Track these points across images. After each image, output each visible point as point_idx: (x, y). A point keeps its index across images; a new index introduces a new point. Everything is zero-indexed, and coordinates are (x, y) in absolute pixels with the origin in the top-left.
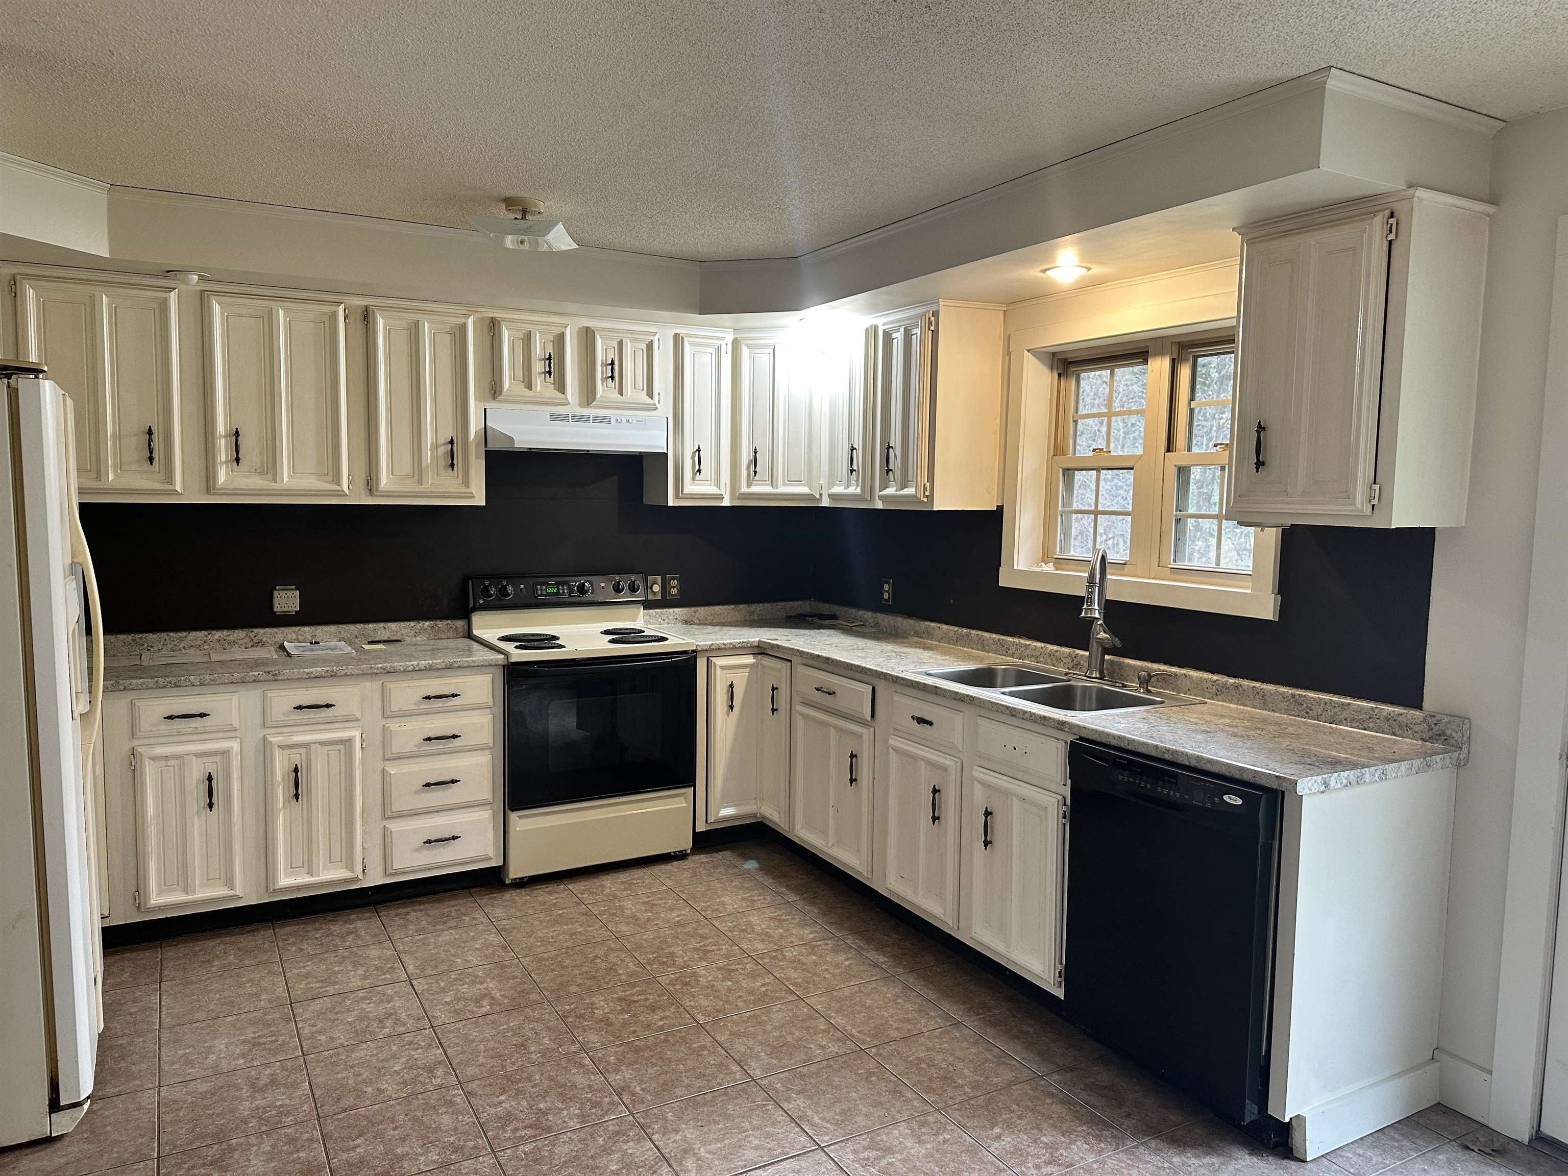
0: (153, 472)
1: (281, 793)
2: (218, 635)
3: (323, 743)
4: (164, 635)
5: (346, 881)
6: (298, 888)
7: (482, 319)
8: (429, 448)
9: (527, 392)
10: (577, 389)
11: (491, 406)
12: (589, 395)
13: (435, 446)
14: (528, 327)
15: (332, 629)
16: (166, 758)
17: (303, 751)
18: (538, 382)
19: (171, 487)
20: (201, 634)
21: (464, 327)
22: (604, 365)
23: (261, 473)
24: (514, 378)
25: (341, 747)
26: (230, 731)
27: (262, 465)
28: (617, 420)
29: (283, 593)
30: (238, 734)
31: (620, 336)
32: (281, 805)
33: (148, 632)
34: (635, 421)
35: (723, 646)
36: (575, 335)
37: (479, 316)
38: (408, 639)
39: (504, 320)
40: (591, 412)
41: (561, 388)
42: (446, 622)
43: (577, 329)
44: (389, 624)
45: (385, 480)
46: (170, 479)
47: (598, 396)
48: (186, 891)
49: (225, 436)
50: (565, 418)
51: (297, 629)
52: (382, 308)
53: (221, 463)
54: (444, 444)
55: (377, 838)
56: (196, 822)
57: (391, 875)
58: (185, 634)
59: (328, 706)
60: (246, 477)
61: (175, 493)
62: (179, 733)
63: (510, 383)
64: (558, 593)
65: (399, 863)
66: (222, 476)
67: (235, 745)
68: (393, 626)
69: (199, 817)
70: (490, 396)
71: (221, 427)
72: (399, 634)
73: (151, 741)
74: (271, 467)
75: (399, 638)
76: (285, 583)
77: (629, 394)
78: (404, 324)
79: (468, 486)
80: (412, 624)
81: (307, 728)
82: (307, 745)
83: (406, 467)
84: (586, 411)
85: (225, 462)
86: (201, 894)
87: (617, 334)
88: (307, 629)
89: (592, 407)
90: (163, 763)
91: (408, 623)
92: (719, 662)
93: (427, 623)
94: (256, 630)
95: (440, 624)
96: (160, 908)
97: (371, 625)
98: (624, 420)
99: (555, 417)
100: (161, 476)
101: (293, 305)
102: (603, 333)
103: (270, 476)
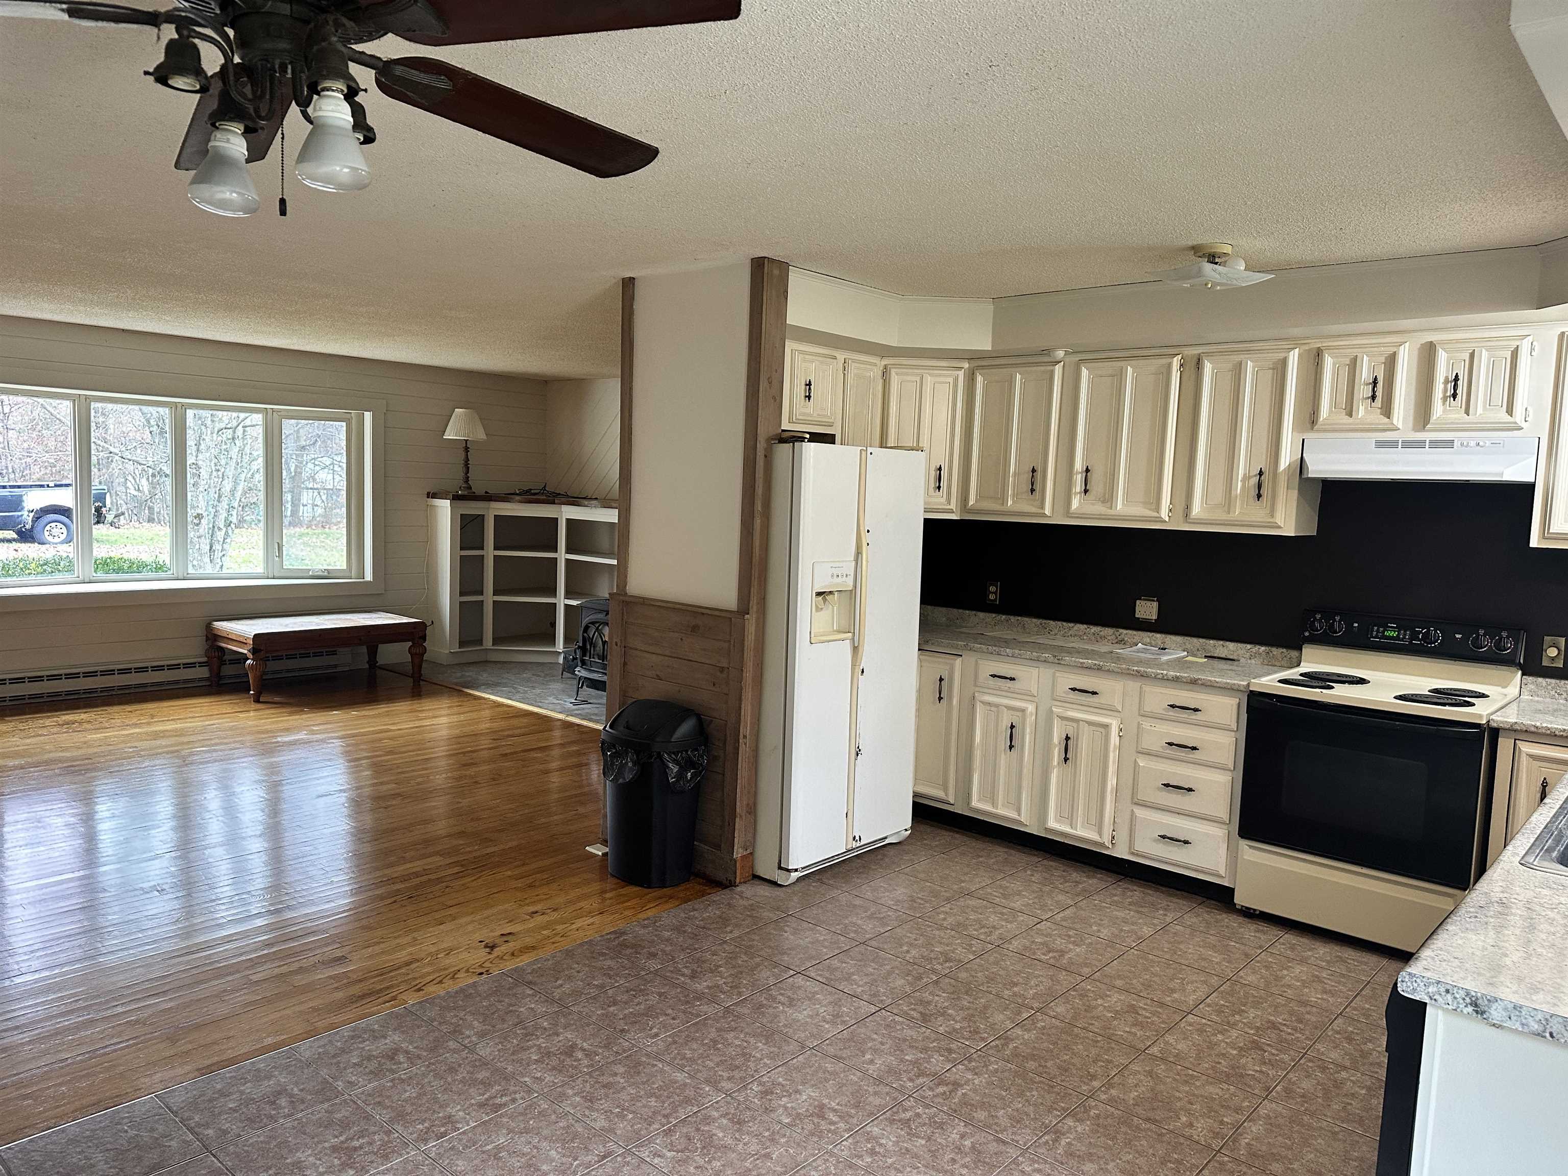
0: (1035, 500)
1: (1057, 754)
2: (1094, 629)
3: (1090, 723)
4: (1059, 623)
5: (1096, 843)
6: (1062, 834)
7: (1310, 350)
8: (1240, 478)
9: (1346, 419)
10: (1412, 412)
11: (1307, 436)
12: (1423, 415)
13: (1246, 478)
14: (1355, 352)
15: (1179, 639)
16: (989, 704)
17: (1075, 725)
18: (1362, 410)
19: (1041, 511)
20: (1083, 627)
21: (1284, 362)
22: (1446, 381)
23: (1103, 502)
24: (1335, 404)
25: (1102, 730)
26: (1028, 696)
27: (1105, 494)
28: (1462, 445)
29: (1143, 603)
30: (1036, 699)
31: (1472, 346)
32: (1055, 763)
33: (1050, 619)
34: (1488, 443)
35: (1533, 729)
36: (1416, 353)
37: (1307, 347)
38: (1242, 660)
39: (1329, 348)
40: (1427, 436)
41: (1387, 411)
42: (1281, 650)
43: (1419, 346)
44: (1228, 643)
45: (1197, 509)
46: (1042, 506)
47: (1434, 418)
48: (994, 804)
49: (1081, 473)
50: (1393, 444)
51: (1151, 634)
52: (1209, 354)
53: (1076, 493)
54: (1255, 476)
55: (1127, 816)
56: (1003, 755)
57: (1133, 854)
58: (1072, 625)
59: (1094, 693)
60: (1093, 504)
61: (1044, 515)
62: (1000, 689)
63: (1331, 411)
64: (1397, 638)
65: (1139, 847)
66: (1075, 503)
67: (1031, 708)
68: (1231, 645)
69: (1005, 754)
70: (1309, 426)
71: (1079, 465)
72: (1235, 654)
73: (986, 690)
74: (1109, 498)
75: (1235, 658)
76: (1149, 595)
77: (1480, 410)
78: (1230, 366)
79: (1272, 516)
80: (1249, 646)
81: (1080, 707)
82: (1077, 721)
83: (1219, 496)
84: (1420, 436)
85: (1080, 493)
86: (1001, 811)
87: (1467, 345)
88: (1158, 635)
89: (1428, 431)
90: (988, 708)
91: (1245, 645)
92: (1526, 748)
93: (1263, 648)
94: (1121, 631)
95: (1276, 651)
96: (978, 811)
97: (1211, 642)
98: (1473, 443)
99: (1380, 444)
100: (1038, 503)
101: (1142, 362)
102: (1446, 346)
103: (1109, 504)
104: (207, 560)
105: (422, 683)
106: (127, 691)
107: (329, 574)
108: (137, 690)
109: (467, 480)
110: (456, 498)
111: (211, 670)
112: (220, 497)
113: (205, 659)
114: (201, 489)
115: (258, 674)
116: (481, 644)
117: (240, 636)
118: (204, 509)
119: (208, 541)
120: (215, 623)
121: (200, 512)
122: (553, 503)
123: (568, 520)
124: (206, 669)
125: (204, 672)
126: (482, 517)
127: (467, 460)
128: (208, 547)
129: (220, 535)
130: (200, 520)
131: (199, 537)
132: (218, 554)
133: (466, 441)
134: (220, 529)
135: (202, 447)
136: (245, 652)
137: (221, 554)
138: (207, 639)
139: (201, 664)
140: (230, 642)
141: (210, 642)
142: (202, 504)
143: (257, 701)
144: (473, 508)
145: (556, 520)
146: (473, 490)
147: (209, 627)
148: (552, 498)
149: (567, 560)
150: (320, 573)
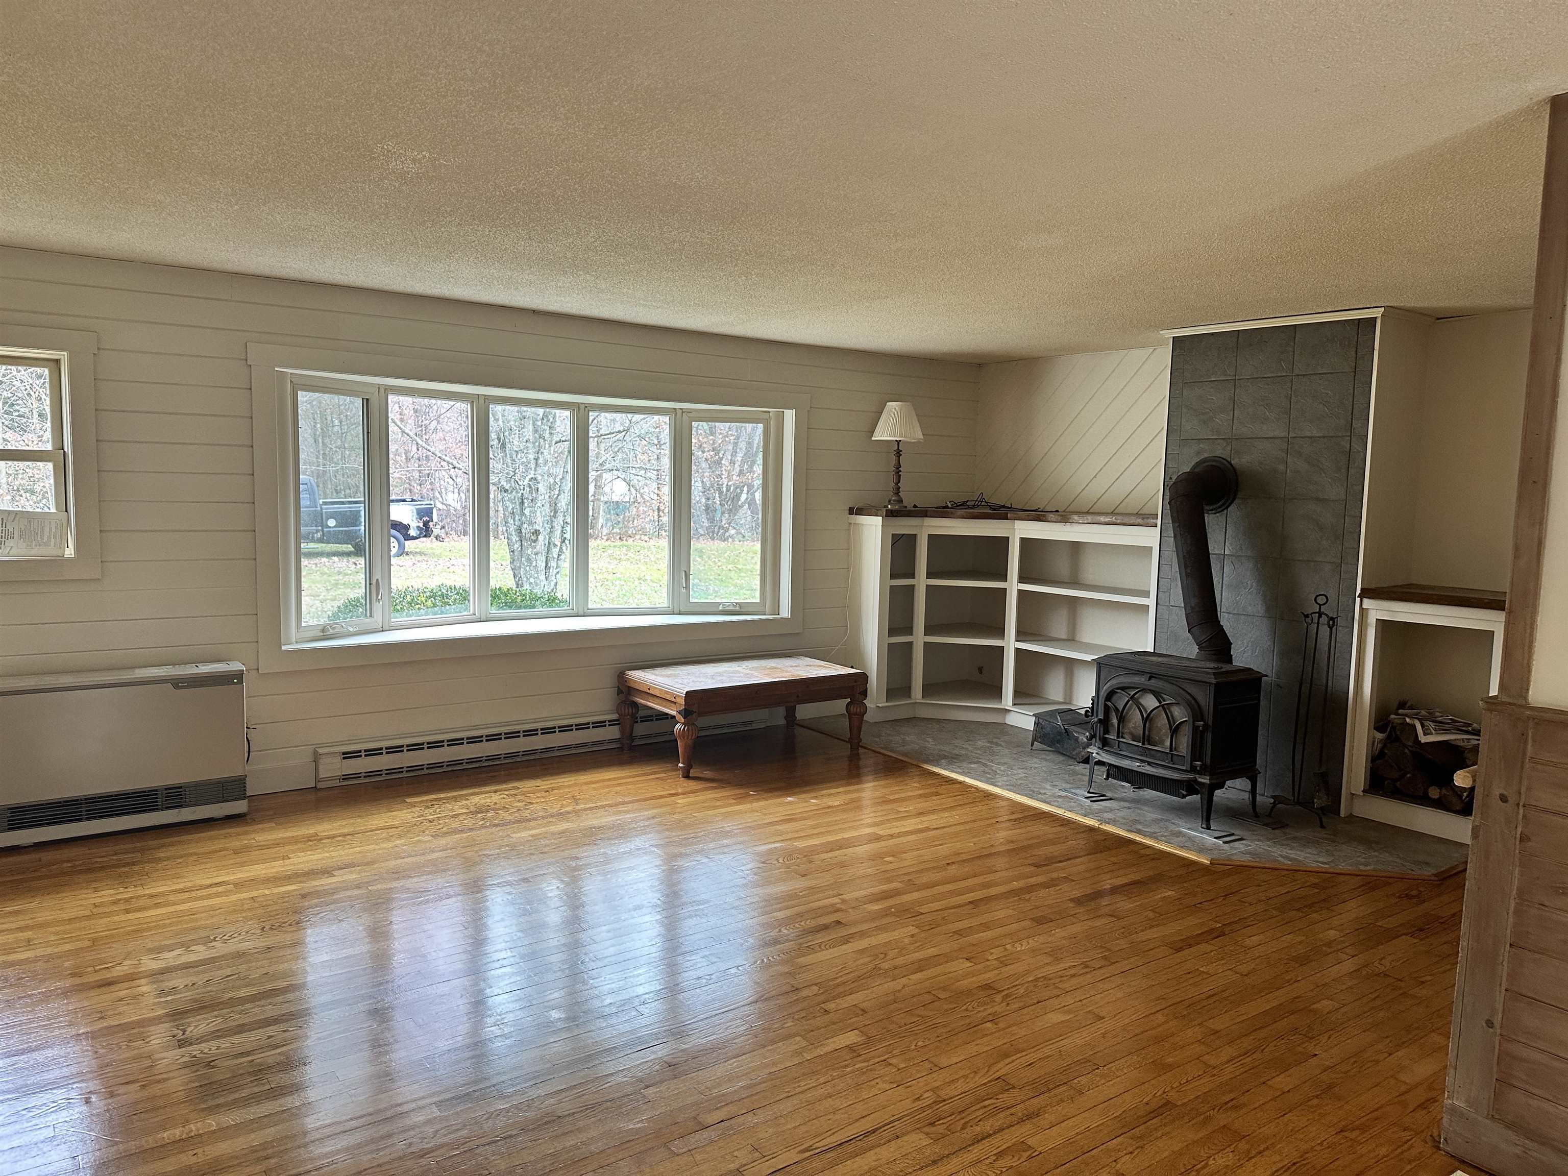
104: (543, 577)
105: (861, 751)
106: (532, 757)
107: (740, 609)
108: (544, 755)
109: (897, 491)
110: (891, 514)
111: (622, 731)
112: (556, 512)
113: (615, 716)
114: (539, 504)
115: (690, 742)
116: (909, 697)
117: (667, 693)
118: (541, 524)
119: (544, 558)
120: (629, 673)
121: (537, 527)
122: (1006, 518)
123: (1022, 539)
124: (616, 728)
125: (612, 732)
126: (914, 537)
127: (898, 466)
128: (544, 564)
129: (555, 552)
130: (537, 536)
131: (536, 554)
132: (553, 572)
133: (898, 442)
134: (555, 546)
135: (541, 461)
136: (674, 713)
137: (555, 571)
138: (620, 692)
139: (612, 723)
140: (651, 699)
141: (622, 696)
142: (539, 520)
143: (687, 776)
144: (905, 526)
145: (1004, 542)
146: (905, 504)
147: (621, 677)
148: (1001, 512)
149: (1020, 592)
150: (731, 608)
